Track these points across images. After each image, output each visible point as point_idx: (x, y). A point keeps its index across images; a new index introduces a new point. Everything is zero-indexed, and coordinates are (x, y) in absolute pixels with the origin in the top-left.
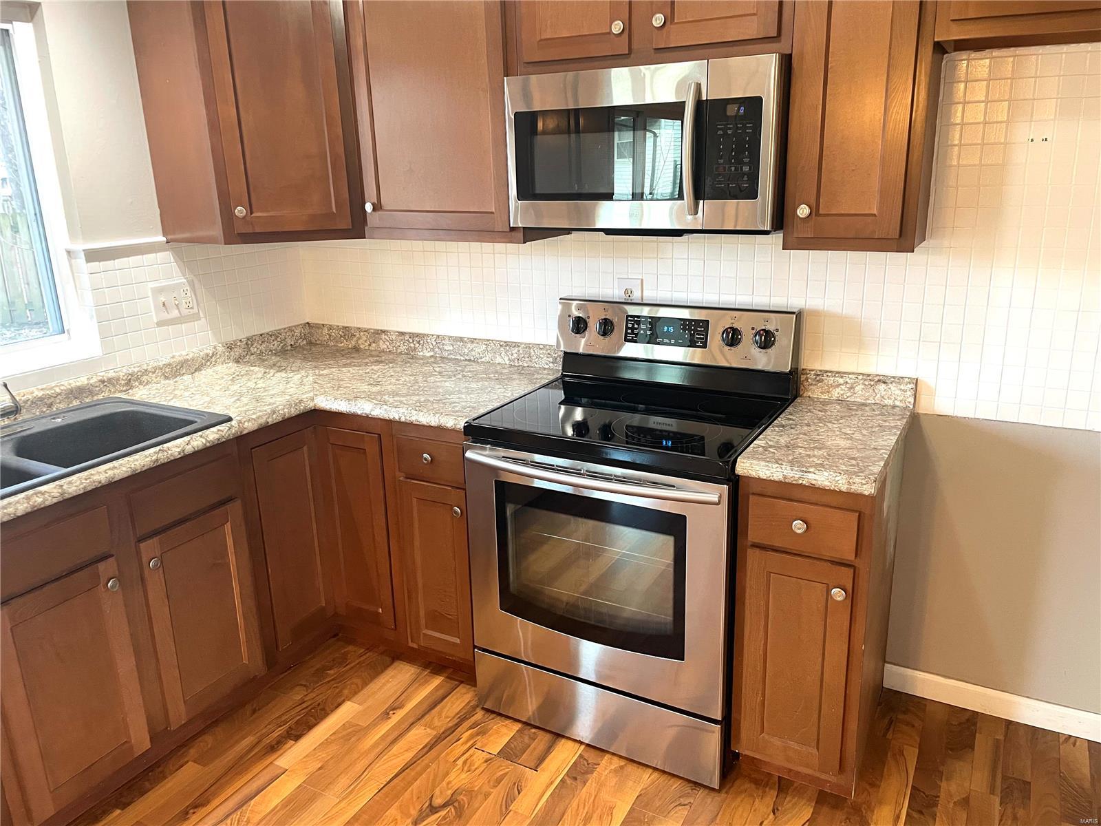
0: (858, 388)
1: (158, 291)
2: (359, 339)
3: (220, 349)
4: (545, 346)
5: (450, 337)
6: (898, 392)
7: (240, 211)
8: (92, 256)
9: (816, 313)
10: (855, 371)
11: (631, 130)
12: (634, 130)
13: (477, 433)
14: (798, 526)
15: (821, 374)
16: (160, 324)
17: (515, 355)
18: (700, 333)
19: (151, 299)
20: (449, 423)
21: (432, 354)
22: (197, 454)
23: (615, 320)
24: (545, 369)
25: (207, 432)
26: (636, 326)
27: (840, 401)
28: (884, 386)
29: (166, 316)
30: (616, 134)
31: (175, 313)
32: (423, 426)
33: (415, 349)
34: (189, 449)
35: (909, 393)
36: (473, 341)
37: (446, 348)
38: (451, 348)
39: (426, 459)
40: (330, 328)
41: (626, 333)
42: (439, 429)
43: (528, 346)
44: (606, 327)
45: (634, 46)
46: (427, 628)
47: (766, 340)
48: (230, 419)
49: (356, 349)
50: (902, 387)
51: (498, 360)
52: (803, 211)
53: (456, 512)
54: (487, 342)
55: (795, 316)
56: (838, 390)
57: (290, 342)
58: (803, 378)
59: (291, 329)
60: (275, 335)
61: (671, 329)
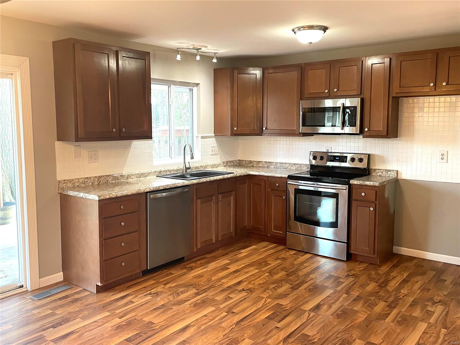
0: (384, 173)
1: (212, 147)
2: (254, 163)
3: (222, 163)
4: (305, 164)
5: (279, 163)
6: (393, 173)
7: (235, 129)
8: (203, 137)
9: (373, 155)
10: (383, 169)
11: (331, 112)
12: (333, 112)
13: (291, 177)
14: (363, 194)
15: (375, 170)
16: (211, 155)
17: (297, 167)
18: (345, 159)
19: (210, 149)
20: (284, 176)
21: (274, 167)
22: (229, 178)
23: (324, 156)
24: (305, 170)
25: (231, 174)
26: (329, 158)
27: (380, 176)
28: (390, 172)
29: (212, 153)
30: (326, 113)
31: (214, 153)
32: (277, 177)
33: (269, 166)
34: (228, 177)
35: (395, 174)
36: (285, 163)
37: (278, 165)
38: (279, 165)
39: (277, 185)
40: (246, 161)
41: (327, 159)
42: (281, 177)
43: (301, 164)
44: (322, 158)
45: (330, 95)
46: (274, 230)
47: (361, 160)
48: (234, 173)
49: (253, 166)
50: (394, 172)
51: (292, 168)
52: (366, 130)
53: (284, 198)
54: (290, 164)
55: (368, 155)
56: (379, 173)
57: (235, 164)
58: (371, 170)
59: (236, 161)
60: (232, 161)
61: (338, 158)
